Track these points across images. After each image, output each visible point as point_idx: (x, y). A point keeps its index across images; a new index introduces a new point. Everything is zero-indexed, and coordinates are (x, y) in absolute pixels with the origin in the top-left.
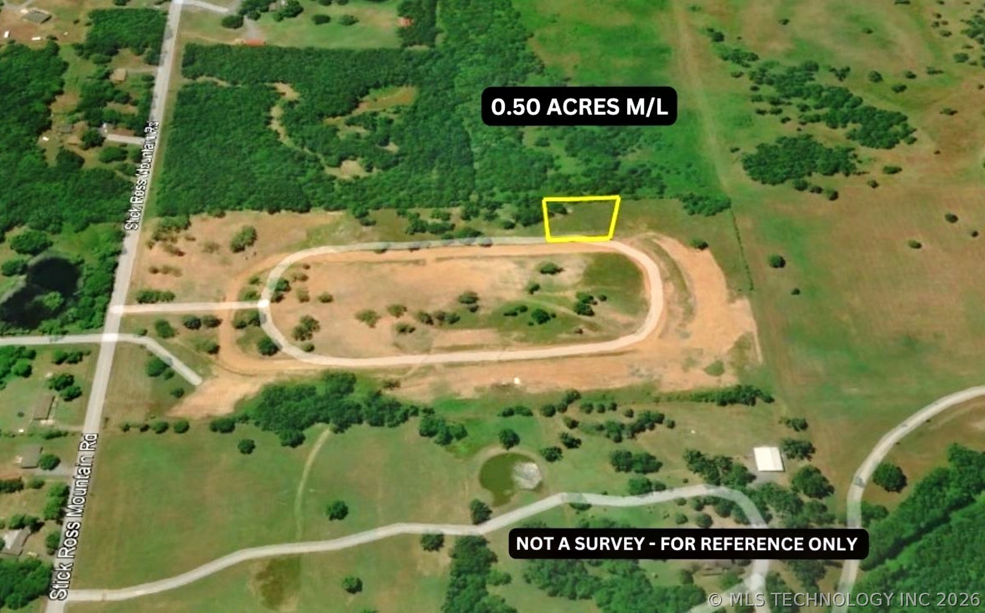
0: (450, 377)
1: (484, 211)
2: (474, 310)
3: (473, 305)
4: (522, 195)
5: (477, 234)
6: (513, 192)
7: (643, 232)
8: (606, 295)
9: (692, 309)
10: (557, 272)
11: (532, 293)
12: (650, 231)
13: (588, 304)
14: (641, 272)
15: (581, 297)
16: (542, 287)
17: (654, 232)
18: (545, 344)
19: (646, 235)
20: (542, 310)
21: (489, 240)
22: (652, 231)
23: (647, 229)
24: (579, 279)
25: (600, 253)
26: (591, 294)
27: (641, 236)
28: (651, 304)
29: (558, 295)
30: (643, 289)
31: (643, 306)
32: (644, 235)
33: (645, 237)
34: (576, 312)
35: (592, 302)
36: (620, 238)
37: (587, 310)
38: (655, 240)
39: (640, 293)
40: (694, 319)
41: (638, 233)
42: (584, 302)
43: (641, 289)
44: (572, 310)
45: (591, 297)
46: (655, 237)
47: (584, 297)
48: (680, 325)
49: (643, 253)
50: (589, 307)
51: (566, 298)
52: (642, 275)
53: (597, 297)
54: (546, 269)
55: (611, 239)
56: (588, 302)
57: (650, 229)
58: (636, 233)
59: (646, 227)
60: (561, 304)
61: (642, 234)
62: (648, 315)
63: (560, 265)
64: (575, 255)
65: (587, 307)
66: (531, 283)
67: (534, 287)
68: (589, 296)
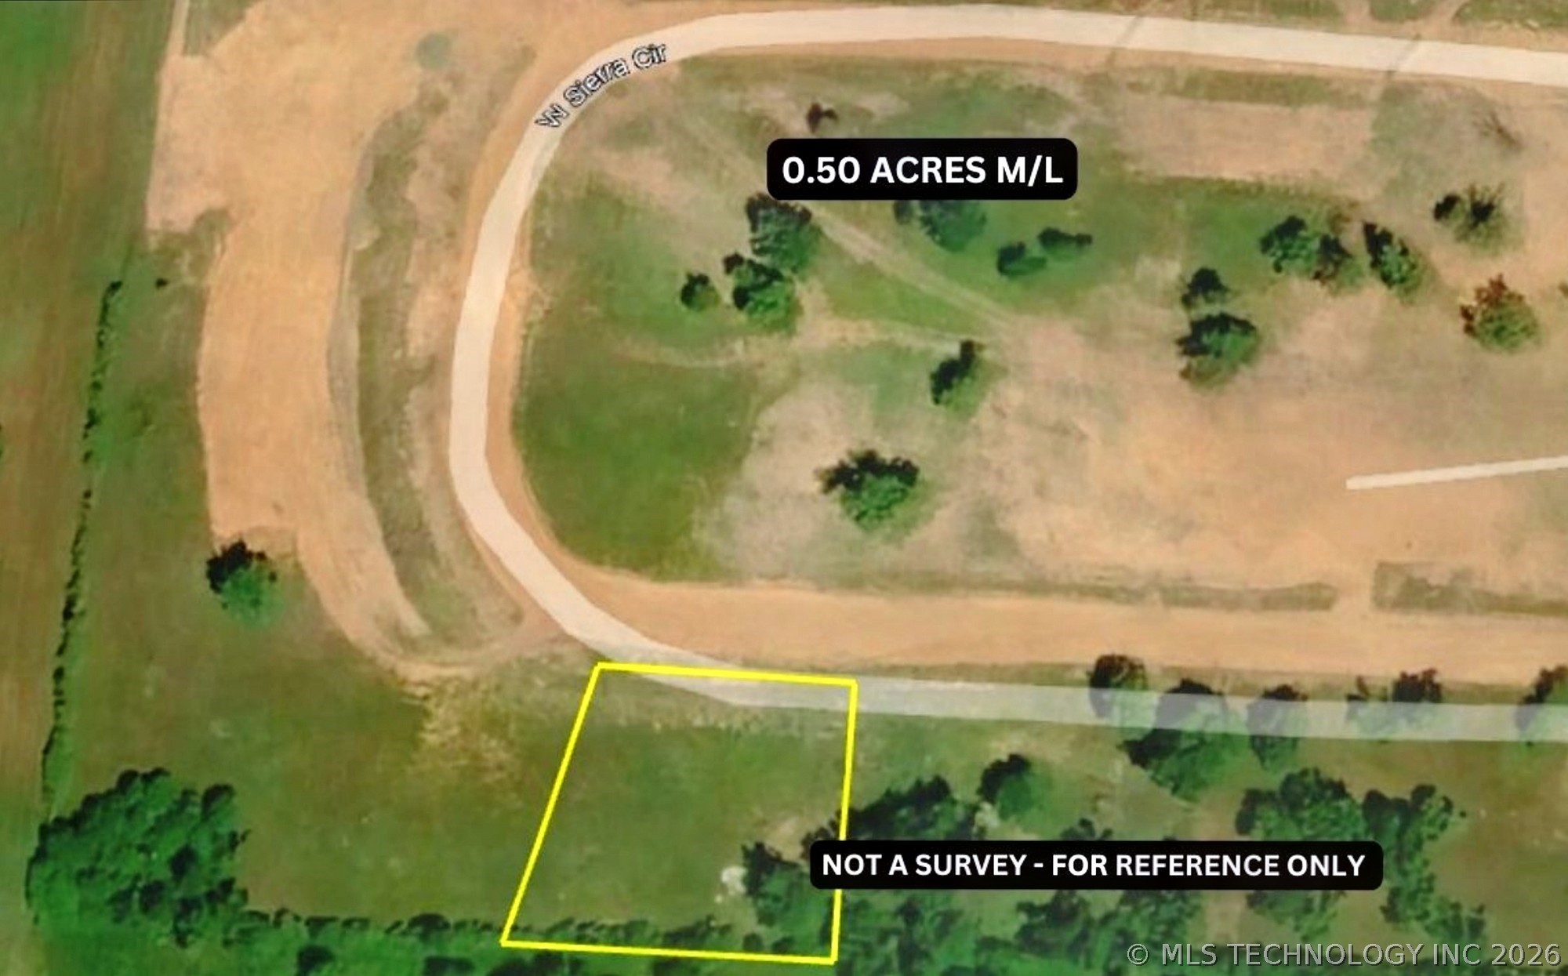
2: (1205, 283)
5: (1149, 750)
7: (451, 689)
8: (684, 308)
9: (370, 189)
10: (854, 465)
11: (968, 348)
12: (421, 691)
13: (758, 260)
14: (515, 426)
15: (782, 302)
16: (925, 384)
17: (404, 682)
18: (956, 67)
19: (443, 664)
20: (943, 243)
21: (1101, 709)
22: (410, 689)
23: (430, 705)
24: (772, 416)
25: (661, 576)
26: (742, 317)
27: (466, 664)
28: (520, 240)
29: (868, 324)
30: (529, 326)
31: (549, 233)
32: (448, 672)
33: (450, 654)
34: (813, 221)
35: (744, 268)
36: (555, 658)
37: (771, 228)
38: (414, 623)
39: (547, 307)
40: (380, 134)
41: (475, 685)
42: (774, 275)
43: (537, 330)
44: (827, 231)
45: (741, 298)
46: (410, 645)
47: (769, 300)
48: (438, 106)
49: (479, 546)
50: (757, 246)
51: (840, 307)
52: (515, 412)
53: (717, 300)
54: (894, 490)
55: (597, 657)
56: (759, 269)
57: (417, 703)
58: (483, 687)
59: (429, 726)
60: (867, 272)
61: (458, 678)
62: (545, 180)
63: (837, 508)
64: (761, 576)
65: (767, 243)
66: (966, 412)
67: (955, 381)
68: (751, 304)
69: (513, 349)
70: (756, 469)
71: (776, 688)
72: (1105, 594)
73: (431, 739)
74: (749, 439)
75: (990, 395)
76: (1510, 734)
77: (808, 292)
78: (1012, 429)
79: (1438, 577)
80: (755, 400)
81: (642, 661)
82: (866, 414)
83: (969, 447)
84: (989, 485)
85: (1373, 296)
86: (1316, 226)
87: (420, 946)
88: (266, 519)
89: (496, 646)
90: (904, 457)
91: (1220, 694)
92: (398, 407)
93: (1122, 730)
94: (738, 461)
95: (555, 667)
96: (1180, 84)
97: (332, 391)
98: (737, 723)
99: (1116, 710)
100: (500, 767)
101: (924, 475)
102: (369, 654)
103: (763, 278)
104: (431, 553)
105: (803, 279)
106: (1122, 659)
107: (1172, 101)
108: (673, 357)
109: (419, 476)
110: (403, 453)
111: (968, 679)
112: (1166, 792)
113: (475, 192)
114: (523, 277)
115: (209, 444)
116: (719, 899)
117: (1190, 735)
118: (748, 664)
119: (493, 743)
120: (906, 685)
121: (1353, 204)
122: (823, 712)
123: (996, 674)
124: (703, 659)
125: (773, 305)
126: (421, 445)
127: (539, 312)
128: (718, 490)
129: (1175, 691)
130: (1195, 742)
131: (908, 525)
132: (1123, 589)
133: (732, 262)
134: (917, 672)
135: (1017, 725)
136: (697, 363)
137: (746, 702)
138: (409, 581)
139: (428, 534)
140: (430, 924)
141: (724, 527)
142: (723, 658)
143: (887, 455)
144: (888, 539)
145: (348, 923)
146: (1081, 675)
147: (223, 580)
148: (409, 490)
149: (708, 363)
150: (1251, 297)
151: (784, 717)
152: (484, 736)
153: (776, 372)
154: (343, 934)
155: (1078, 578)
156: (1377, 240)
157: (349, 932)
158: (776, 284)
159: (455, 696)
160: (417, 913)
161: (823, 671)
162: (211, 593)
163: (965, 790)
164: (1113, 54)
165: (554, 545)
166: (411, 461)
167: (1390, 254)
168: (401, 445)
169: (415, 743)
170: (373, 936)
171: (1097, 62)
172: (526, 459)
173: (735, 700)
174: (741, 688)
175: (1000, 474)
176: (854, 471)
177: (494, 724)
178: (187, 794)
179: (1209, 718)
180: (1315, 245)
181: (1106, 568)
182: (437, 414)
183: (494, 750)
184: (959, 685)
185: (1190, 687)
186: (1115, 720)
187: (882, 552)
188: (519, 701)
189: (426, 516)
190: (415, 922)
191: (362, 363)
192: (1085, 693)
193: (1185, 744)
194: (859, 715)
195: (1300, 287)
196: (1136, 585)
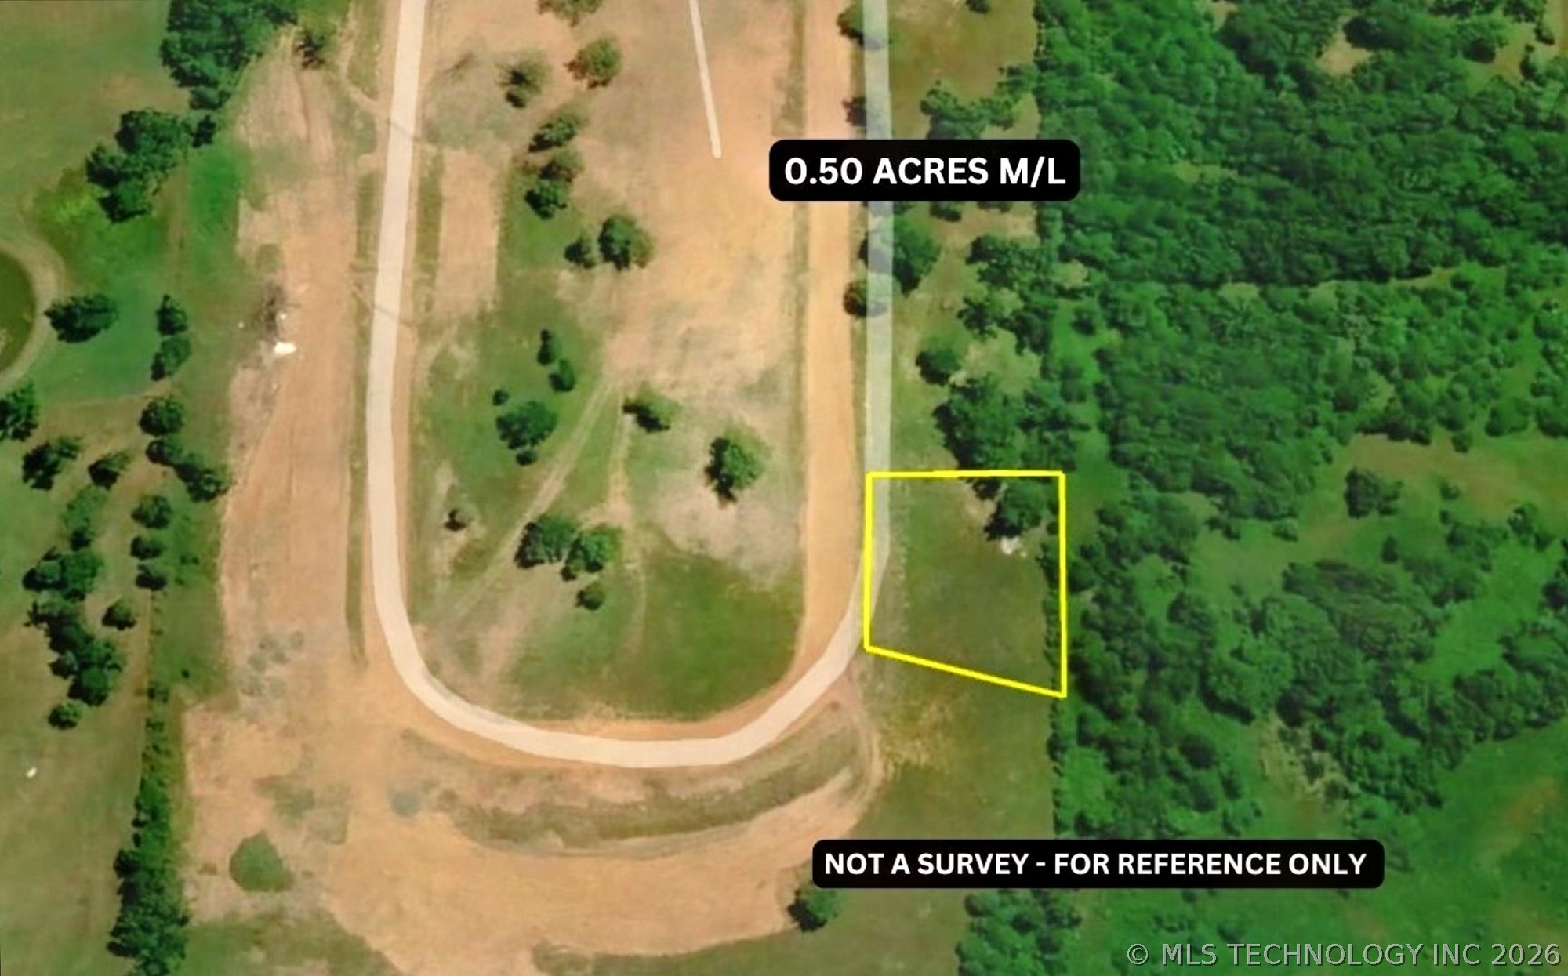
0: (323, 189)
1: (1008, 301)
2: (576, 254)
3: (595, 252)
4: (1086, 411)
5: (906, 278)
6: (1100, 389)
7: (888, 749)
8: (603, 607)
9: (516, 841)
10: (716, 482)
11: (628, 408)
12: (891, 768)
13: (565, 557)
14: (695, 719)
15: (596, 539)
16: (654, 436)
17: (885, 781)
18: (414, 431)
19: (871, 755)
20: (551, 429)
21: (880, 310)
22: (890, 776)
23: (901, 762)
24: (680, 541)
25: (801, 610)
26: (609, 566)
27: (869, 738)
28: (552, 728)
29: (612, 478)
30: (619, 716)
31: (547, 708)
32: (876, 750)
33: (863, 750)
34: (534, 521)
35: (572, 566)
36: (863, 677)
37: (541, 550)
38: (843, 778)
39: (603, 705)
40: (473, 838)
41: (884, 732)
42: (577, 545)
43: (621, 710)
44: (542, 511)
45: (594, 567)
46: (858, 780)
47: (596, 547)
48: (450, 797)
49: (784, 737)
50: (554, 558)
51: (599, 497)
52: (684, 720)
53: (596, 584)
54: (733, 454)
55: (860, 648)
56: (572, 556)
57: (899, 771)
58: (885, 726)
59: (914, 760)
60: (573, 482)
61: (880, 743)
62: (506, 714)
63: (747, 492)
64: (797, 541)
65: (552, 551)
66: (675, 408)
67: (652, 416)
68: (599, 560)
69: (636, 726)
70: (719, 550)
71: (877, 525)
72: (801, 311)
73: (924, 759)
74: (698, 556)
75: (663, 392)
76: (884, 54)
77: (590, 520)
78: (686, 376)
79: (781, 99)
80: (669, 554)
81: (861, 617)
82: (679, 475)
83: (699, 404)
84: (728, 389)
85: (584, 145)
86: (533, 183)
87: (1070, 751)
88: (770, 892)
89: (856, 719)
90: (708, 447)
91: (867, 234)
92: (683, 805)
93: (894, 296)
94: (715, 563)
95: (869, 677)
96: (427, 276)
97: (672, 854)
98: (903, 550)
99: (882, 300)
100: (941, 709)
101: (721, 433)
102: (866, 809)
103: (580, 553)
104: (792, 769)
105: (579, 525)
106: (846, 297)
107: (440, 281)
108: (640, 612)
109: (734, 784)
110: (717, 798)
111: (864, 399)
112: (936, 266)
113: (516, 764)
114: (581, 724)
115: (714, 941)
116: (1024, 555)
117: (896, 252)
118: (860, 545)
119: (925, 715)
120: (869, 440)
121: (515, 160)
122: (891, 494)
123: (859, 380)
124: (858, 577)
125: (600, 545)
126: (711, 785)
127: (609, 710)
128: (736, 576)
129: (866, 262)
130: (900, 250)
131: (758, 444)
132: (797, 300)
133: (567, 575)
134: (860, 432)
135: (895, 362)
136: (643, 596)
137: (887, 545)
138: (811, 786)
139: (778, 774)
140: (1055, 747)
141: (763, 569)
142: (857, 564)
143: (706, 460)
144: (768, 455)
145: (1057, 804)
146: (858, 324)
147: (816, 919)
148: (745, 792)
149: (643, 588)
150: (585, 223)
151: (896, 520)
152: (921, 723)
153: (649, 541)
154: (1065, 807)
155: (791, 329)
156: (540, 144)
157: (1063, 802)
158: (583, 543)
159: (892, 744)
160: (1047, 757)
161: (863, 495)
162: (827, 926)
163: (941, 395)
164: (404, 322)
165: (781, 685)
166: (723, 792)
167: (550, 134)
168: (711, 798)
169: (928, 770)
170: (1065, 785)
171: (410, 334)
172: (719, 710)
173: (886, 553)
174: (878, 550)
175: (719, 383)
176: (721, 483)
177: (912, 717)
178: (972, 928)
179: (884, 241)
180: (546, 183)
181: (783, 312)
182: (687, 775)
183: (930, 714)
184: (868, 405)
185: (863, 252)
186: (887, 300)
187: (777, 459)
188: (894, 700)
189: (764, 776)
190: (1054, 758)
191: (650, 834)
192: (870, 320)
193: (902, 256)
194: (892, 470)
195: (577, 190)
196: (794, 291)
